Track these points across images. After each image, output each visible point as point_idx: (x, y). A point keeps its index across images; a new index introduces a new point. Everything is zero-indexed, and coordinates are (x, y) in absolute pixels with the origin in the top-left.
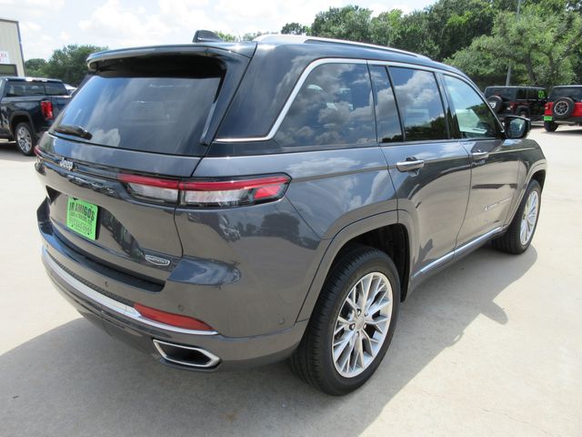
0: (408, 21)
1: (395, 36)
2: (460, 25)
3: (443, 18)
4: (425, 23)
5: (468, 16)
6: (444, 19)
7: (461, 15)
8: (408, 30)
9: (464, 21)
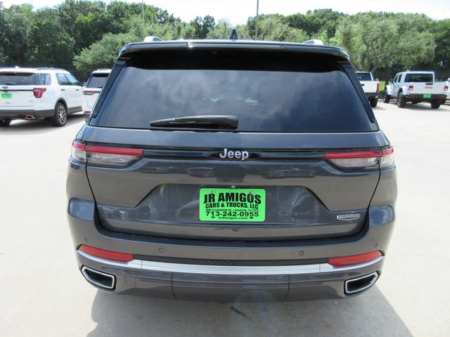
0: (41, 14)
1: (32, 27)
2: (87, 23)
3: (71, 16)
4: (58, 18)
5: (91, 17)
6: (74, 17)
7: (85, 15)
8: (44, 23)
9: (89, 20)
